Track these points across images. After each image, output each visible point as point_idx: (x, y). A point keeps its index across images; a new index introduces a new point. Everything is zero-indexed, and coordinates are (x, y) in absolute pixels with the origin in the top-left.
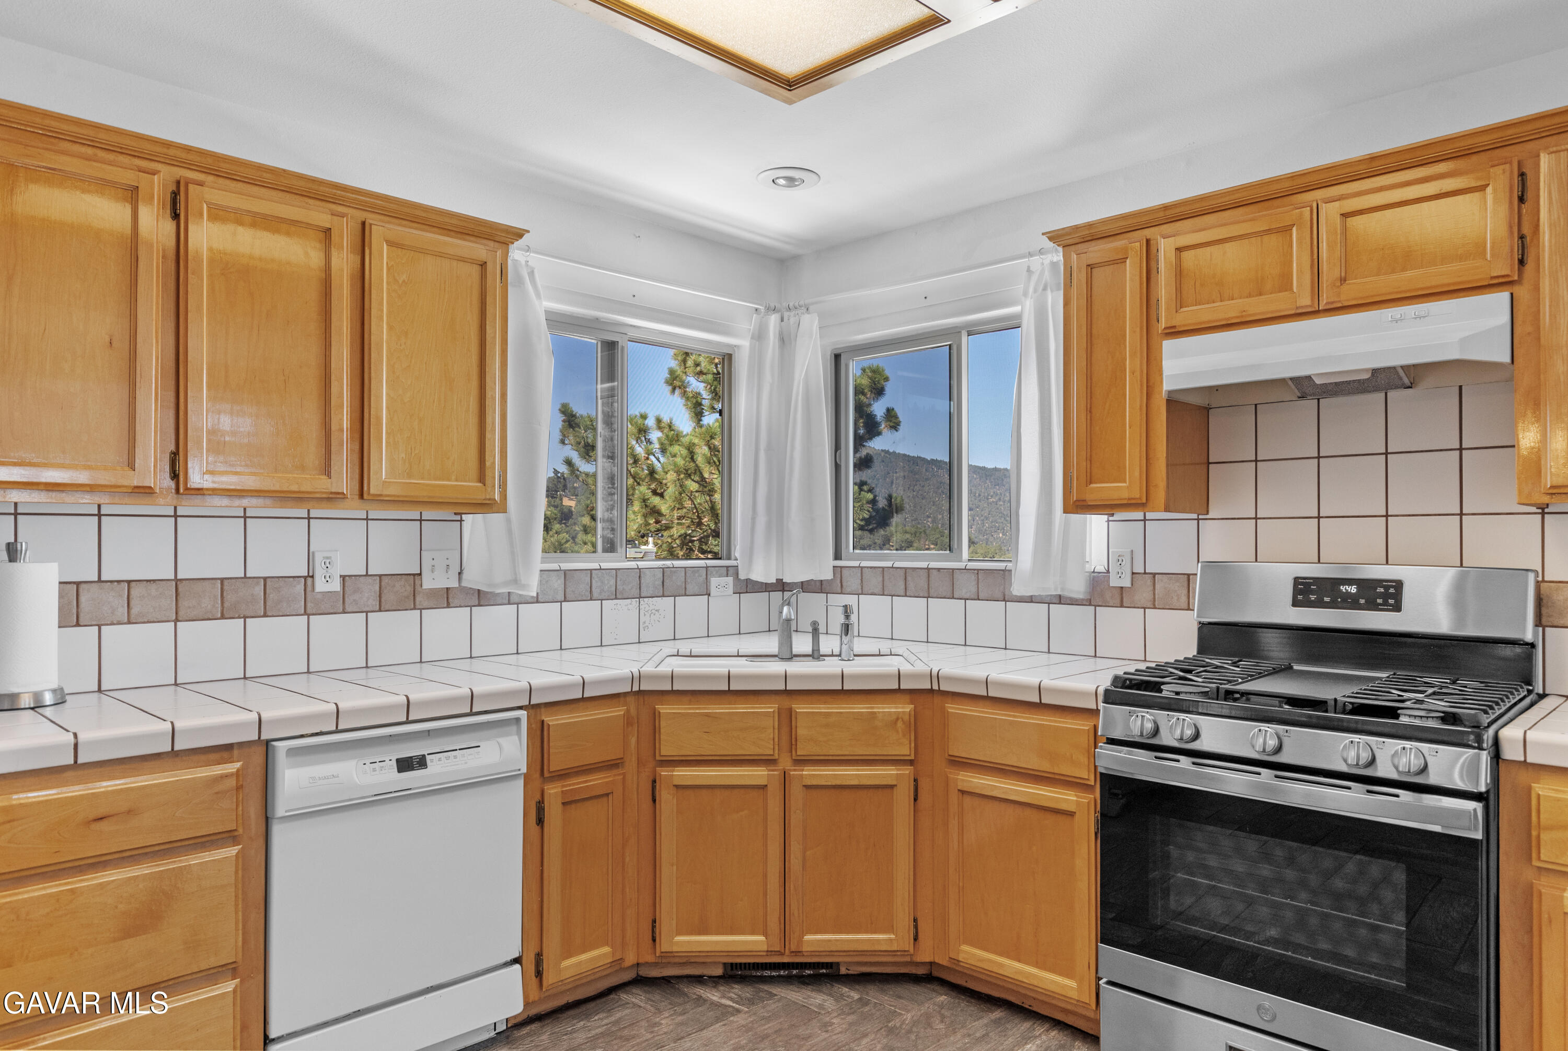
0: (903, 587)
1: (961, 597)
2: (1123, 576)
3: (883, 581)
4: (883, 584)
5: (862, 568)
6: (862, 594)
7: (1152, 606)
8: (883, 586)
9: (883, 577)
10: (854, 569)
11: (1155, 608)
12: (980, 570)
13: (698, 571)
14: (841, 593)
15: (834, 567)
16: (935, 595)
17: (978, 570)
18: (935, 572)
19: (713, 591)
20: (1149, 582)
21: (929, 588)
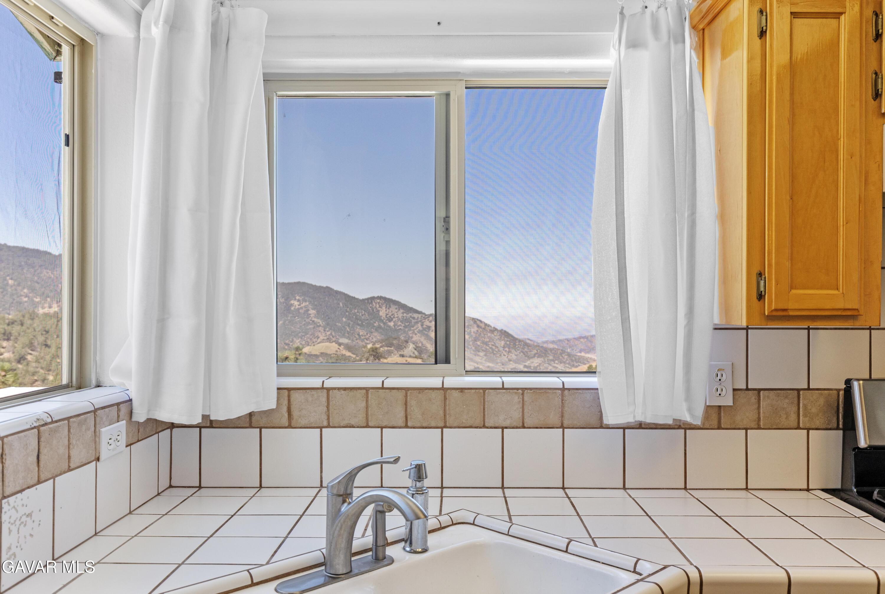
0: (402, 414)
1: (497, 425)
2: (723, 393)
3: (367, 407)
4: (367, 411)
5: (328, 390)
6: (328, 426)
7: (756, 427)
8: (367, 415)
9: (367, 401)
10: (314, 392)
11: (759, 428)
12: (526, 389)
13: (85, 420)
14: (290, 426)
15: (278, 389)
16: (455, 424)
17: (523, 389)
18: (456, 394)
19: (104, 455)
20: (753, 399)
21: (445, 416)
